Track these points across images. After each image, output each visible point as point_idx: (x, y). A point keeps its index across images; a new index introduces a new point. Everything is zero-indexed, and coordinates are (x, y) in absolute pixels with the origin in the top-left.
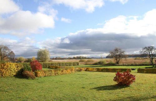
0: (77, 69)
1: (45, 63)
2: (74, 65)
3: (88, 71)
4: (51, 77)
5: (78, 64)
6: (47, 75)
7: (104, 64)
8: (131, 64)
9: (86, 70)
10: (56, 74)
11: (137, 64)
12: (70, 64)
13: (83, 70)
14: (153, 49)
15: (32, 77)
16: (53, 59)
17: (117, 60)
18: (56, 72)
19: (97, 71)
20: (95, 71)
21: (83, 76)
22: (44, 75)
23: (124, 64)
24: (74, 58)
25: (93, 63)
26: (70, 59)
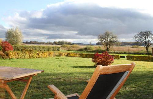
0: (57, 54)
1: (16, 46)
2: (53, 50)
3: (70, 56)
4: (25, 59)
5: (58, 49)
6: (20, 57)
7: (91, 50)
8: (123, 52)
9: (67, 56)
10: (31, 57)
11: (131, 52)
12: (48, 49)
13: (64, 55)
14: (150, 35)
15: (3, 56)
16: (27, 43)
17: (107, 46)
18: (31, 55)
19: (80, 57)
20: (78, 57)
21: (62, 60)
22: (16, 57)
23: (116, 52)
24: (55, 43)
25: (78, 49)
26: (50, 43)
